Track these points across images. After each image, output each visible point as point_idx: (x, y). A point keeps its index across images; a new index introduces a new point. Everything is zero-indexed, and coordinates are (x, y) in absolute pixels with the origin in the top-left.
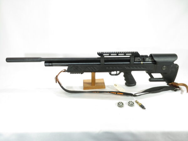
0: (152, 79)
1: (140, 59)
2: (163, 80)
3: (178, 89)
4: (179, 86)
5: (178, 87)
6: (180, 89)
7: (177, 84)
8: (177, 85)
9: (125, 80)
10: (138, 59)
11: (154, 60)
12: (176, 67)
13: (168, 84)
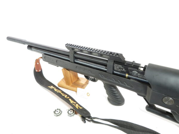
10: (120, 68)
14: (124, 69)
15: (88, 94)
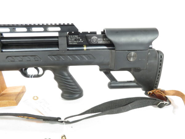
0: (114, 84)
1: (79, 40)
2: (135, 84)
3: (165, 102)
4: (167, 96)
5: (166, 99)
6: (170, 103)
7: (164, 92)
8: (163, 95)
9: (60, 86)
10: (76, 40)
11: (109, 40)
12: (159, 57)
13: (146, 94)
14: (81, 40)
15: (36, 98)
